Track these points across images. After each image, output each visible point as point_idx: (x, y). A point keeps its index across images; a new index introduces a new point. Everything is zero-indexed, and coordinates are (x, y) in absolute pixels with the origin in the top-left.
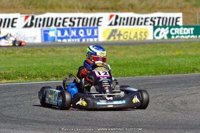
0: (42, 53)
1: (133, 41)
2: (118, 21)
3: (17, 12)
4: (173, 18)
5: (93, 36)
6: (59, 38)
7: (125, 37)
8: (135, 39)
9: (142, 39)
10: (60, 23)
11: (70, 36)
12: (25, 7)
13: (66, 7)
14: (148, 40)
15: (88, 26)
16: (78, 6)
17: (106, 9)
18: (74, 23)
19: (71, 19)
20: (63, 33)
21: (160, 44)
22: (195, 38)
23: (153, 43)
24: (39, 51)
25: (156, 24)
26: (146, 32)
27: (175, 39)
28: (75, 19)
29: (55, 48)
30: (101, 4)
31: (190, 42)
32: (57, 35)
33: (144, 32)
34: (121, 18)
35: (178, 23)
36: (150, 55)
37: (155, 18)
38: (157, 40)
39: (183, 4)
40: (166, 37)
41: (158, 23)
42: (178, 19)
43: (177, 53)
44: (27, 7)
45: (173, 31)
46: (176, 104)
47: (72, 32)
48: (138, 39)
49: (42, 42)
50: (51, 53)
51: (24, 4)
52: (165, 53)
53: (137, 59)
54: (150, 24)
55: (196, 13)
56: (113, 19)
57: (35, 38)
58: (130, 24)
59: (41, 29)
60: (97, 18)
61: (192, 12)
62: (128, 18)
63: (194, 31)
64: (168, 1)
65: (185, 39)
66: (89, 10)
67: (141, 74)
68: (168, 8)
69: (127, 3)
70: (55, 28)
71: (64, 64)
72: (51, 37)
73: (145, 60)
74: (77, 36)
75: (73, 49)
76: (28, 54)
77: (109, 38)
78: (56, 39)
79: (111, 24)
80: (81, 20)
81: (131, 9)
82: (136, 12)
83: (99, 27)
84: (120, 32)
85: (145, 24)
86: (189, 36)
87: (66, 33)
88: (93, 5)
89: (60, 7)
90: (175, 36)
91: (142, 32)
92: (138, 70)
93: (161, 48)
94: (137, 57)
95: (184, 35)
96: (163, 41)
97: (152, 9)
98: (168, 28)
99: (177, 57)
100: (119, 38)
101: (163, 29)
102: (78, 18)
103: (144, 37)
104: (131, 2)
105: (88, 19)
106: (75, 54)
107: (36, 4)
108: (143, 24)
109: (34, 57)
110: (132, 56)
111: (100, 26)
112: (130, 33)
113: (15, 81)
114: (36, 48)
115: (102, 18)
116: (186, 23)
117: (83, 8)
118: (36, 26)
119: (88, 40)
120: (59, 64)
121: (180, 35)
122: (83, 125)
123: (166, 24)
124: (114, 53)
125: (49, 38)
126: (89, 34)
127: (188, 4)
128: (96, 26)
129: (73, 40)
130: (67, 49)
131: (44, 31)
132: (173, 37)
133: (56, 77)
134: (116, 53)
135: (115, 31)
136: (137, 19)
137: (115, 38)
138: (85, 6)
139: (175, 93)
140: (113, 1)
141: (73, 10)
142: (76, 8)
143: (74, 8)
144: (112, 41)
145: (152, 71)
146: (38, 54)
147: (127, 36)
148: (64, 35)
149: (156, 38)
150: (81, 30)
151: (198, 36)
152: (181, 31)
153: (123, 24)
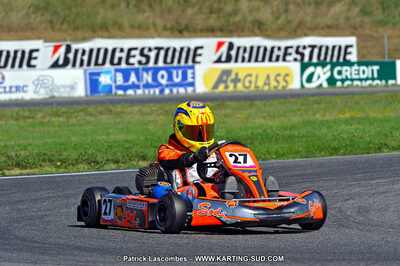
0: (87, 117)
1: (263, 91)
3: (38, 38)
5: (184, 83)
6: (119, 87)
7: (247, 84)
8: (266, 88)
9: (280, 88)
10: (120, 59)
11: (141, 84)
12: (52, 27)
13: (132, 27)
14: (291, 90)
15: (175, 63)
16: (155, 25)
17: (209, 31)
18: (148, 58)
20: (126, 78)
21: (315, 98)
22: (382, 86)
23: (301, 95)
24: (81, 114)
25: (306, 59)
26: (287, 75)
27: (342, 87)
28: (150, 50)
29: (112, 107)
30: (200, 21)
31: (371, 93)
32: (115, 81)
33: (283, 74)
34: (239, 48)
35: (348, 57)
36: (295, 119)
37: (304, 48)
38: (310, 89)
39: (358, 20)
41: (311, 57)
42: (349, 50)
43: (347, 115)
44: (57, 27)
45: (340, 73)
46: (348, 213)
47: (145, 74)
49: (87, 95)
50: (104, 117)
51: (51, 22)
52: (324, 115)
53: (271, 127)
54: (295, 60)
55: (382, 37)
57: (72, 88)
59: (86, 71)
60: (192, 48)
61: (375, 34)
62: (252, 48)
63: (378, 71)
64: (330, 15)
65: (362, 87)
66: (176, 33)
67: (279, 156)
68: (329, 27)
69: (250, 19)
70: (112, 68)
71: (130, 137)
72: (104, 86)
73: (286, 129)
75: (146, 108)
76: (61, 119)
77: (216, 86)
78: (114, 89)
79: (219, 61)
81: (257, 32)
82: (267, 36)
83: (197, 66)
84: (237, 74)
86: (369, 82)
87: (133, 78)
88: (183, 22)
89: (121, 28)
90: (343, 81)
91: (279, 75)
92: (273, 147)
93: (316, 106)
94: (270, 123)
95: (360, 80)
96: (321, 90)
97: (299, 31)
98: (328, 67)
99: (347, 122)
101: (319, 69)
102: (156, 48)
103: (283, 83)
104: (257, 16)
105: (175, 50)
106: (151, 118)
107: (74, 21)
109: (72, 125)
110: (262, 121)
111: (199, 63)
112: (257, 76)
113: (36, 170)
114: (75, 106)
115: (201, 48)
116: (363, 56)
117: (165, 28)
118: (74, 65)
119: (175, 90)
120: (121, 137)
121: (352, 80)
124: (226, 116)
125: (100, 88)
126: (177, 80)
127: (367, 19)
128: (190, 63)
129: (147, 91)
130: (136, 108)
131: (91, 74)
132: (339, 84)
133: (116, 162)
134: (230, 116)
135: (227, 73)
136: (269, 49)
137: (227, 87)
138: (169, 25)
139: (345, 191)
140: (222, 15)
141: (145, 33)
142: (152, 29)
143: (147, 29)
144: (221, 92)
145: (301, 149)
146: (79, 118)
147: (250, 82)
148: (130, 83)
149: (307, 85)
150: (163, 72)
151: (387, 82)
152: (354, 72)
153: (243, 60)
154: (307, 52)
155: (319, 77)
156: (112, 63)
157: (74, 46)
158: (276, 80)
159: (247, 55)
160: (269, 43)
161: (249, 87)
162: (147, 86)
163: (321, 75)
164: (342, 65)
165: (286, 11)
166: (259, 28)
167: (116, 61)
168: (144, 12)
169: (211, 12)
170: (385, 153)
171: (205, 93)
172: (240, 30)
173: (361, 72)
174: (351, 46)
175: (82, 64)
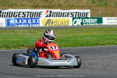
0: (6, 33)
1: (60, 26)
2: (52, 14)
4: (85, 13)
5: (36, 23)
6: (16, 24)
7: (56, 24)
8: (62, 25)
9: (66, 25)
10: (17, 15)
11: (23, 23)
13: (21, 5)
14: (69, 26)
15: (33, 17)
16: (27, 5)
17: (44, 7)
18: (25, 15)
19: (23, 12)
20: (18, 21)
21: (77, 29)
22: (98, 25)
23: (72, 28)
24: (4, 32)
25: (74, 16)
26: (68, 21)
27: (85, 25)
28: (26, 13)
29: (13, 30)
30: (41, 4)
31: (94, 27)
32: (15, 22)
33: (67, 21)
34: (53, 13)
35: (87, 16)
36: (70, 35)
37: (74, 13)
38: (75, 26)
39: (91, 4)
40: (80, 24)
41: (76, 16)
42: (88, 14)
43: (87, 34)
46: (86, 65)
47: (24, 20)
48: (63, 25)
49: (6, 26)
50: (11, 33)
52: (79, 34)
53: (63, 37)
54: (71, 17)
55: (98, 10)
56: (49, 13)
57: (2, 24)
58: (59, 17)
59: (6, 19)
60: (39, 12)
61: (96, 9)
62: (57, 13)
63: (97, 21)
64: (82, 3)
65: (92, 25)
66: (34, 7)
67: (65, 46)
68: (82, 7)
69: (57, 3)
70: (14, 18)
71: (19, 40)
73: (67, 38)
74: (27, 23)
75: (24, 31)
77: (46, 24)
78: (14, 25)
79: (47, 16)
80: (29, 14)
81: (59, 8)
82: (62, 9)
83: (40, 18)
84: (52, 21)
86: (94, 24)
87: (20, 21)
88: (36, 4)
89: (17, 6)
90: (86, 23)
91: (66, 21)
92: (63, 44)
93: (77, 31)
94: (62, 36)
95: (91, 23)
96: (79, 26)
97: (72, 8)
98: (81, 19)
99: (86, 36)
100: (52, 24)
102: (28, 12)
103: (67, 24)
104: (59, 3)
105: (33, 13)
106: (26, 34)
107: (3, 3)
108: (66, 16)
109: (1, 36)
110: (60, 35)
111: (41, 17)
112: (59, 21)
114: (2, 30)
115: (42, 12)
116: (92, 16)
117: (31, 6)
118: (2, 17)
119: (33, 25)
120: (16, 39)
121: (89, 23)
122: (30, 76)
123: (80, 16)
125: (10, 24)
126: (34, 22)
127: (94, 4)
128: (38, 17)
129: (24, 25)
130: (21, 31)
131: (7, 20)
132: (84, 24)
133: (14, 47)
135: (49, 20)
136: (63, 13)
137: (49, 25)
138: (32, 5)
139: (85, 58)
140: (48, 2)
141: (25, 7)
143: (25, 6)
144: (47, 26)
145: (72, 44)
146: (3, 33)
147: (57, 23)
148: (19, 23)
149: (74, 25)
150: (30, 20)
151: (99, 24)
152: (89, 21)
153: (55, 16)
154: (74, 14)
155: (78, 22)
156: (14, 16)
157: (3, 11)
158: (65, 23)
159: (56, 15)
160: (63, 11)
161: (56, 25)
162: (25, 24)
163: (79, 22)
164: (85, 18)
165: (68, 1)
166: (60, 6)
167: (15, 16)
168: (24, 1)
169: (45, 1)
170: (98, 46)
171: (42, 26)
172: (54, 7)
173: (91, 21)
174: (88, 13)
175: (5, 17)
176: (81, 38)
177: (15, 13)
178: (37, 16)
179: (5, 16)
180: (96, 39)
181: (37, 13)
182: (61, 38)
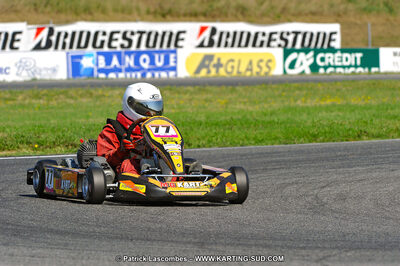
0: (68, 100)
1: (245, 76)
2: (216, 38)
3: (22, 21)
5: (166, 67)
6: (100, 71)
7: (229, 69)
8: (248, 73)
9: (262, 73)
10: (103, 42)
11: (123, 68)
12: (36, 10)
13: (116, 11)
14: (274, 76)
15: (158, 47)
16: (138, 9)
17: (193, 16)
18: (130, 41)
20: (108, 61)
21: (296, 85)
23: (283, 82)
24: (61, 96)
26: (270, 61)
27: (325, 74)
28: (132, 33)
29: (93, 91)
30: (183, 4)
31: (353, 80)
32: (97, 65)
33: (266, 60)
34: (222, 34)
35: (333, 44)
36: (276, 105)
37: (288, 34)
38: (292, 75)
39: (342, 7)
40: (308, 71)
41: (294, 44)
42: (334, 37)
43: (329, 102)
44: (40, 10)
45: (323, 59)
46: (325, 200)
47: (127, 58)
48: (254, 73)
49: (68, 78)
50: (84, 100)
51: (35, 5)
52: (305, 102)
53: (251, 112)
54: (280, 46)
55: (366, 24)
56: (207, 34)
57: (54, 70)
59: (68, 53)
60: (175, 32)
61: (358, 22)
62: (235, 33)
63: (362, 58)
64: (313, 2)
65: (345, 74)
66: (159, 17)
67: (259, 142)
68: (313, 14)
69: (233, 4)
70: (95, 51)
72: (86, 69)
73: (265, 115)
76: (41, 101)
77: (198, 71)
78: (96, 73)
79: (201, 45)
80: (145, 37)
81: (240, 16)
82: (251, 22)
83: (179, 50)
84: (219, 60)
85: (268, 45)
86: (352, 69)
87: (115, 62)
88: (167, 7)
89: (104, 11)
90: (326, 68)
91: (261, 61)
92: (252, 133)
93: (297, 92)
94: (251, 109)
95: (344, 67)
96: (303, 77)
97: (282, 17)
99: (328, 109)
100: (217, 71)
101: (302, 54)
102: (139, 32)
103: (265, 69)
104: (241, 1)
105: (157, 34)
107: (58, 4)
108: (265, 44)
109: (52, 108)
110: (242, 106)
111: (181, 47)
112: (240, 61)
113: (14, 152)
114: (56, 89)
115: (184, 32)
116: (347, 44)
117: (148, 12)
118: (56, 48)
119: (157, 74)
121: (335, 67)
124: (206, 100)
125: (82, 71)
126: (159, 64)
127: (351, 6)
128: (172, 47)
129: (128, 75)
130: (117, 92)
131: (73, 57)
132: (322, 71)
134: (211, 101)
135: (209, 58)
137: (209, 72)
138: (152, 10)
139: (322, 178)
141: (128, 17)
142: (135, 13)
143: (130, 13)
144: (203, 78)
145: (280, 135)
146: (60, 101)
147: (233, 67)
148: (112, 66)
149: (290, 72)
150: (145, 56)
151: (370, 69)
152: (337, 59)
153: (226, 45)
154: (291, 38)
155: (302, 64)
156: (94, 46)
157: (57, 29)
158: (259, 66)
159: (230, 40)
160: (253, 29)
161: (231, 73)
162: (129, 69)
163: (304, 62)
164: (325, 52)
166: (242, 13)
167: (98, 44)
170: (365, 141)
171: (187, 78)
172: (224, 16)
173: (344, 59)
174: (335, 33)
175: (64, 47)
176: (309, 114)
177: (97, 34)
178: (169, 45)
179: (64, 44)
180: (358, 117)
181: (167, 35)
182: (244, 116)
